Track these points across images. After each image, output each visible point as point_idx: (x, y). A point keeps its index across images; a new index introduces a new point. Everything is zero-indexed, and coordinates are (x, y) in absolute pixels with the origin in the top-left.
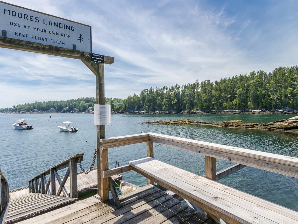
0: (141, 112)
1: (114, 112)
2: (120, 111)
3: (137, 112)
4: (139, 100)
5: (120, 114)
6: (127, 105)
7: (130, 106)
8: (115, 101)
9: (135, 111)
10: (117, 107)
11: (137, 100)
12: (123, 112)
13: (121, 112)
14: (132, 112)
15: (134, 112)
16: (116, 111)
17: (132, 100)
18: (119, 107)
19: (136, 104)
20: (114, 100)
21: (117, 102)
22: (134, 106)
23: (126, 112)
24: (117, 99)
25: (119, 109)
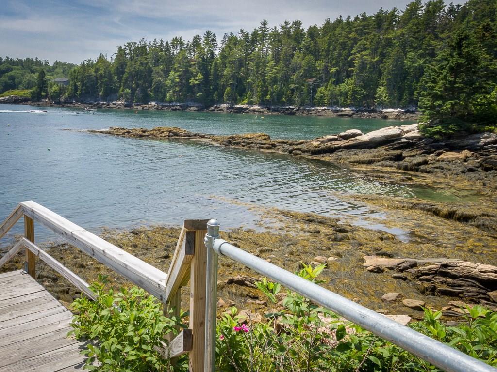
0: (113, 104)
1: (47, 100)
2: (62, 99)
3: (103, 104)
4: (110, 71)
5: (63, 106)
6: (79, 84)
7: (87, 87)
8: (57, 70)
9: (99, 100)
10: (55, 88)
11: (105, 72)
12: (69, 103)
13: (65, 102)
14: (91, 104)
15: (98, 103)
16: (53, 98)
17: (92, 71)
18: (60, 89)
19: (102, 83)
20: (54, 68)
21: (63, 72)
22: (97, 88)
23: (77, 101)
24: (64, 64)
25: (59, 94)
